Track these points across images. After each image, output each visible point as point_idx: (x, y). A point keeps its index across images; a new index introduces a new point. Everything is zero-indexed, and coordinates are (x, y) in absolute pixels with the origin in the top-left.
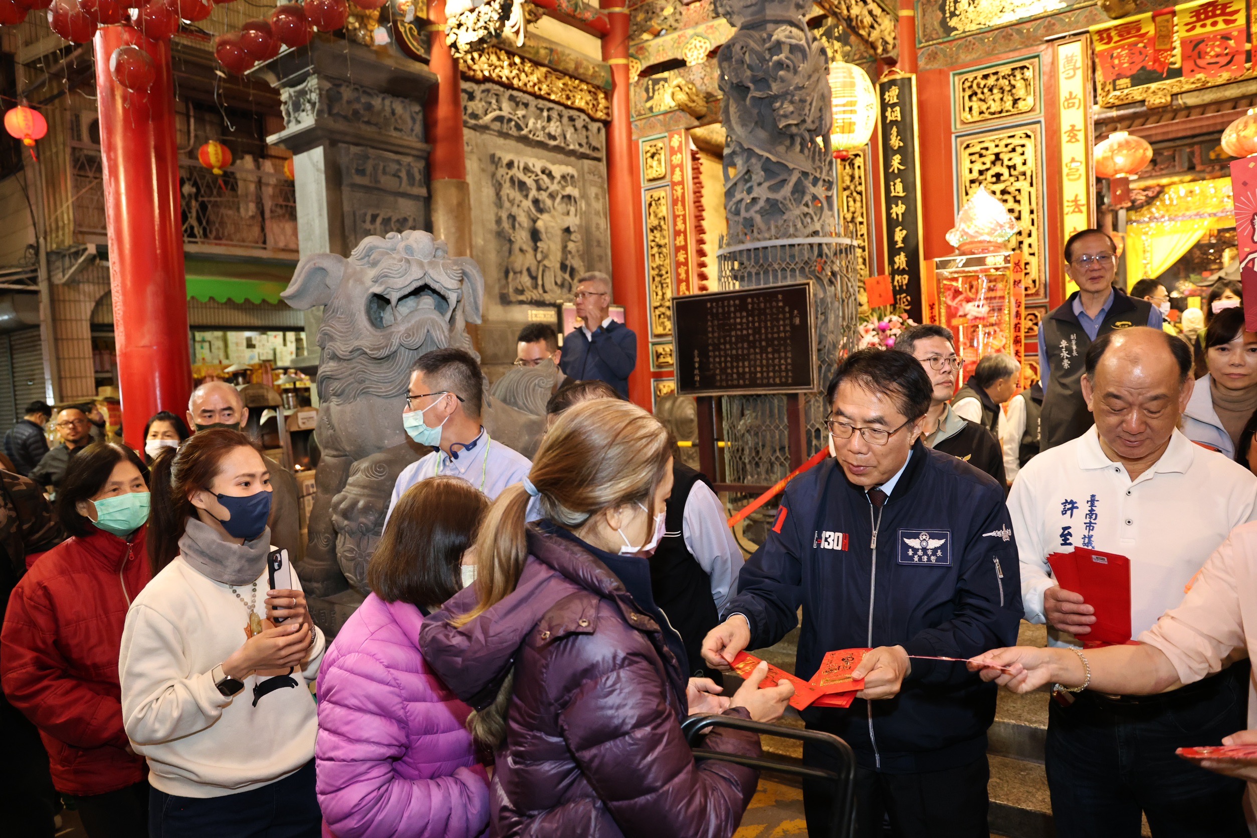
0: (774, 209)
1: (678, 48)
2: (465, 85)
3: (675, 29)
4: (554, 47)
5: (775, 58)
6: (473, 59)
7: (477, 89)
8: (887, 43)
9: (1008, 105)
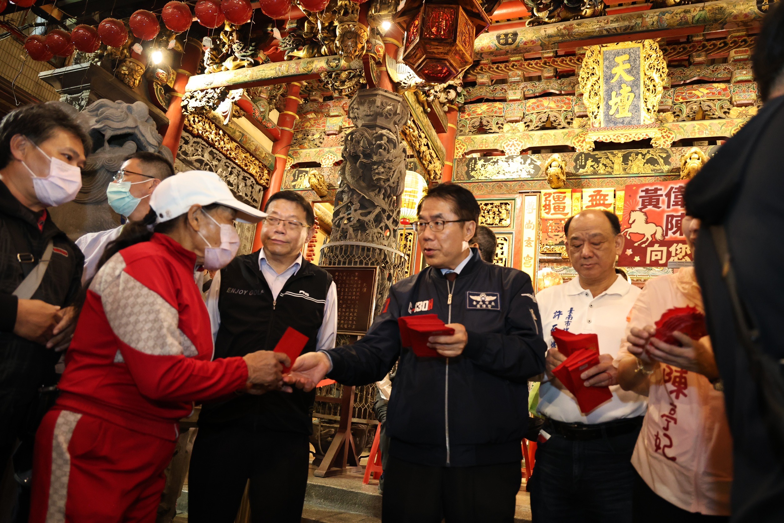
0: (361, 227)
1: (318, 156)
2: (184, 134)
3: (319, 147)
4: (245, 133)
5: (378, 142)
6: (194, 121)
7: (192, 140)
8: (436, 174)
9: (497, 221)
